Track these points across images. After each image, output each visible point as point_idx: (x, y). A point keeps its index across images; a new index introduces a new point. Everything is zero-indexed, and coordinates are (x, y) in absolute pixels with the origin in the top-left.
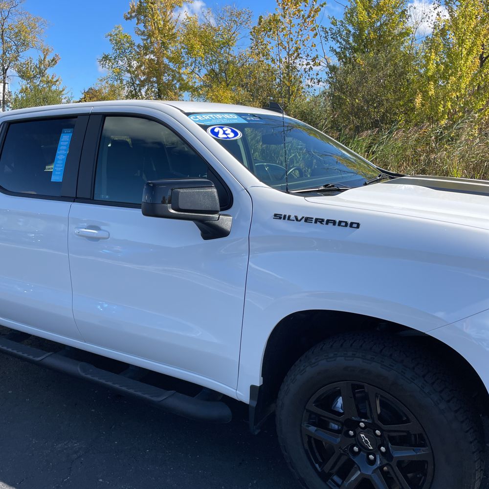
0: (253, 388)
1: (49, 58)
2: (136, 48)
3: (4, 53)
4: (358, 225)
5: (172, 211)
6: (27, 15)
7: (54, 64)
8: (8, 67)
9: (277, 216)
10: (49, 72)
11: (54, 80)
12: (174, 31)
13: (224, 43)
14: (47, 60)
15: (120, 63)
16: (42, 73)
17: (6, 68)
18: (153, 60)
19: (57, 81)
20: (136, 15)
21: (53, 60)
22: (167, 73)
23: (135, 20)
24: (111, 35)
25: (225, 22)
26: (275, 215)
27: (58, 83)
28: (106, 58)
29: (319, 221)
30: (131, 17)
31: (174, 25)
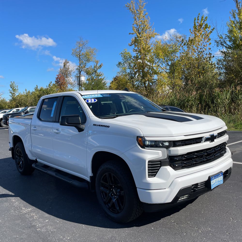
0: (90, 176)
1: (98, 65)
2: (132, 58)
3: (80, 65)
4: (109, 126)
5: (66, 124)
6: (90, 48)
7: (100, 68)
8: (82, 70)
9: (94, 125)
10: (98, 71)
11: (100, 74)
12: (150, 48)
13: (173, 51)
14: (97, 66)
15: (126, 65)
16: (96, 72)
17: (81, 71)
18: (141, 62)
19: (101, 75)
20: (134, 44)
21: (100, 66)
22: (146, 67)
23: (133, 46)
24: (122, 53)
25: (173, 42)
26: (94, 124)
27: (102, 75)
28: (120, 63)
29: (102, 126)
30: (132, 44)
31: (150, 46)
